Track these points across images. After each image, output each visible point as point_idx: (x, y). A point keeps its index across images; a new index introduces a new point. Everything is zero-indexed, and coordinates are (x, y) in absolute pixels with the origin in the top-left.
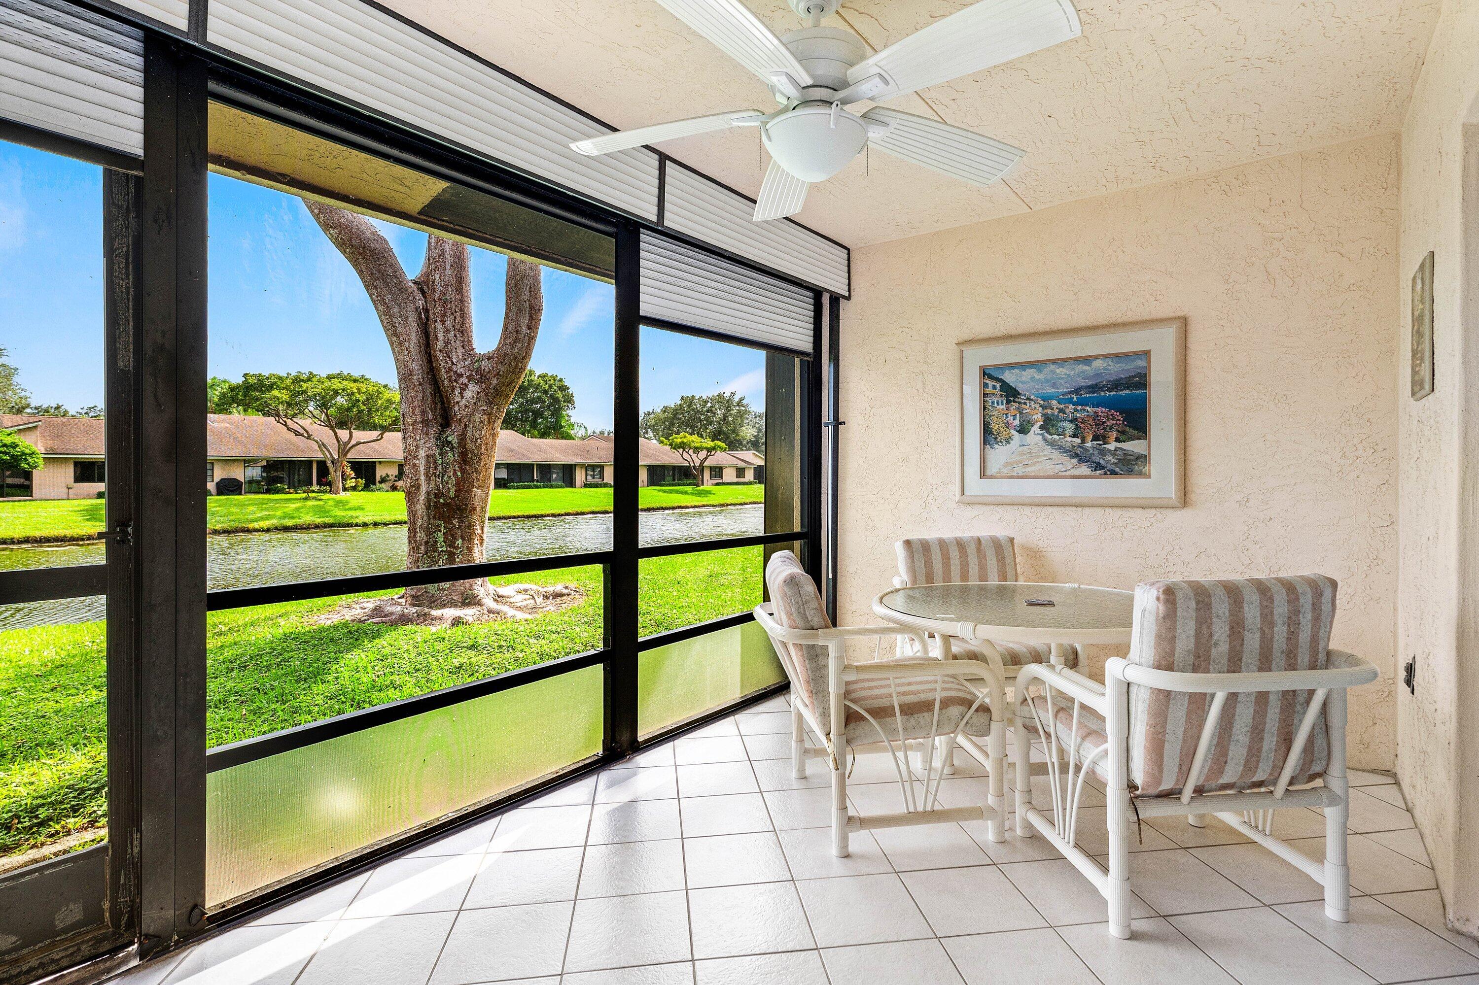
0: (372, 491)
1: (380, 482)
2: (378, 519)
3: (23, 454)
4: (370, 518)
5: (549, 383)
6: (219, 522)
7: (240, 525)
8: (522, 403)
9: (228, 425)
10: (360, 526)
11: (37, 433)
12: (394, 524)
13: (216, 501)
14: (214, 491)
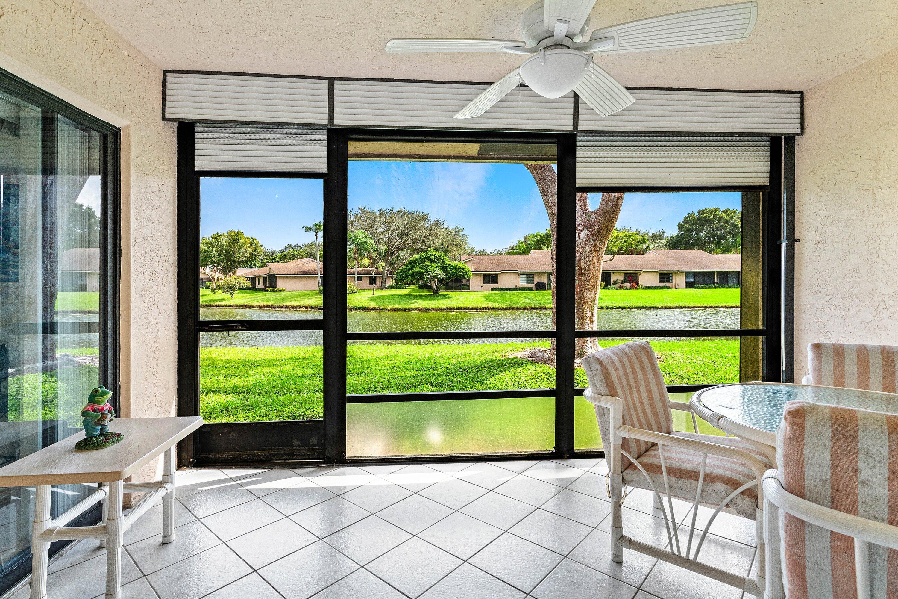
0: (609, 289)
1: (613, 284)
2: (609, 305)
3: (466, 272)
4: (605, 304)
5: (730, 215)
6: (533, 303)
7: (543, 305)
8: (709, 231)
9: (541, 255)
11: (472, 262)
12: (618, 308)
13: (534, 293)
14: (534, 288)
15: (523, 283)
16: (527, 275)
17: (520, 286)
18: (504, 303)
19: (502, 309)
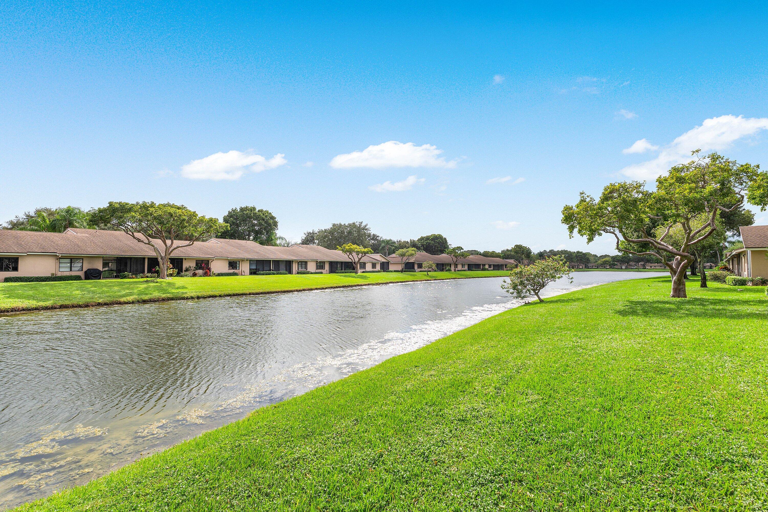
0: (182, 276)
1: (186, 271)
2: (198, 294)
4: (195, 294)
9: (87, 235)
10: (189, 299)
13: (89, 283)
14: (83, 277)
15: (65, 270)
16: (71, 259)
17: (59, 274)
18: (48, 300)
19: (46, 308)
